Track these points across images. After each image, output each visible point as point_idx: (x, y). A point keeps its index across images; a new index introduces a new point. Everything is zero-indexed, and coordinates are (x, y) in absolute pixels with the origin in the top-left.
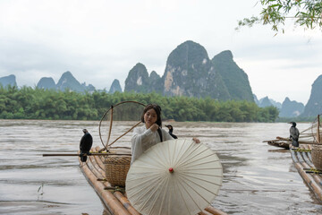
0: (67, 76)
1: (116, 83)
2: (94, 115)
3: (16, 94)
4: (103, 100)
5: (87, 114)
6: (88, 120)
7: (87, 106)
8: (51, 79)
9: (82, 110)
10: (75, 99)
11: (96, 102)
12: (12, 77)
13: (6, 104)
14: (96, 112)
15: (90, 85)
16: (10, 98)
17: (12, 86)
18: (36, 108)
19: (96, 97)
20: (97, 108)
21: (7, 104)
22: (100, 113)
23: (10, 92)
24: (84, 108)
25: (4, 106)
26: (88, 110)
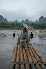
1: (37, 20)
8: (24, 21)
12: (17, 21)
18: (21, 26)
19: (32, 24)
21: (16, 26)
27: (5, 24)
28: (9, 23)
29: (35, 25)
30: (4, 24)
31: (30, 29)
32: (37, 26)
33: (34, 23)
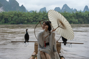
0: (65, 6)
2: (76, 22)
3: (46, 14)
4: (80, 15)
5: (73, 21)
6: (73, 24)
7: (73, 18)
8: (59, 8)
9: (71, 20)
10: (68, 16)
11: (77, 16)
12: (45, 8)
13: (43, 19)
14: (77, 21)
15: (75, 9)
16: (44, 16)
17: (44, 12)
19: (77, 14)
20: (77, 19)
22: (79, 21)
23: (44, 14)
24: (72, 19)
25: (42, 19)
26: (74, 20)
27: (21, 15)
28: (29, 13)
29: (82, 17)
30: (18, 16)
31: (61, 26)
32: (87, 18)
33: (80, 12)
